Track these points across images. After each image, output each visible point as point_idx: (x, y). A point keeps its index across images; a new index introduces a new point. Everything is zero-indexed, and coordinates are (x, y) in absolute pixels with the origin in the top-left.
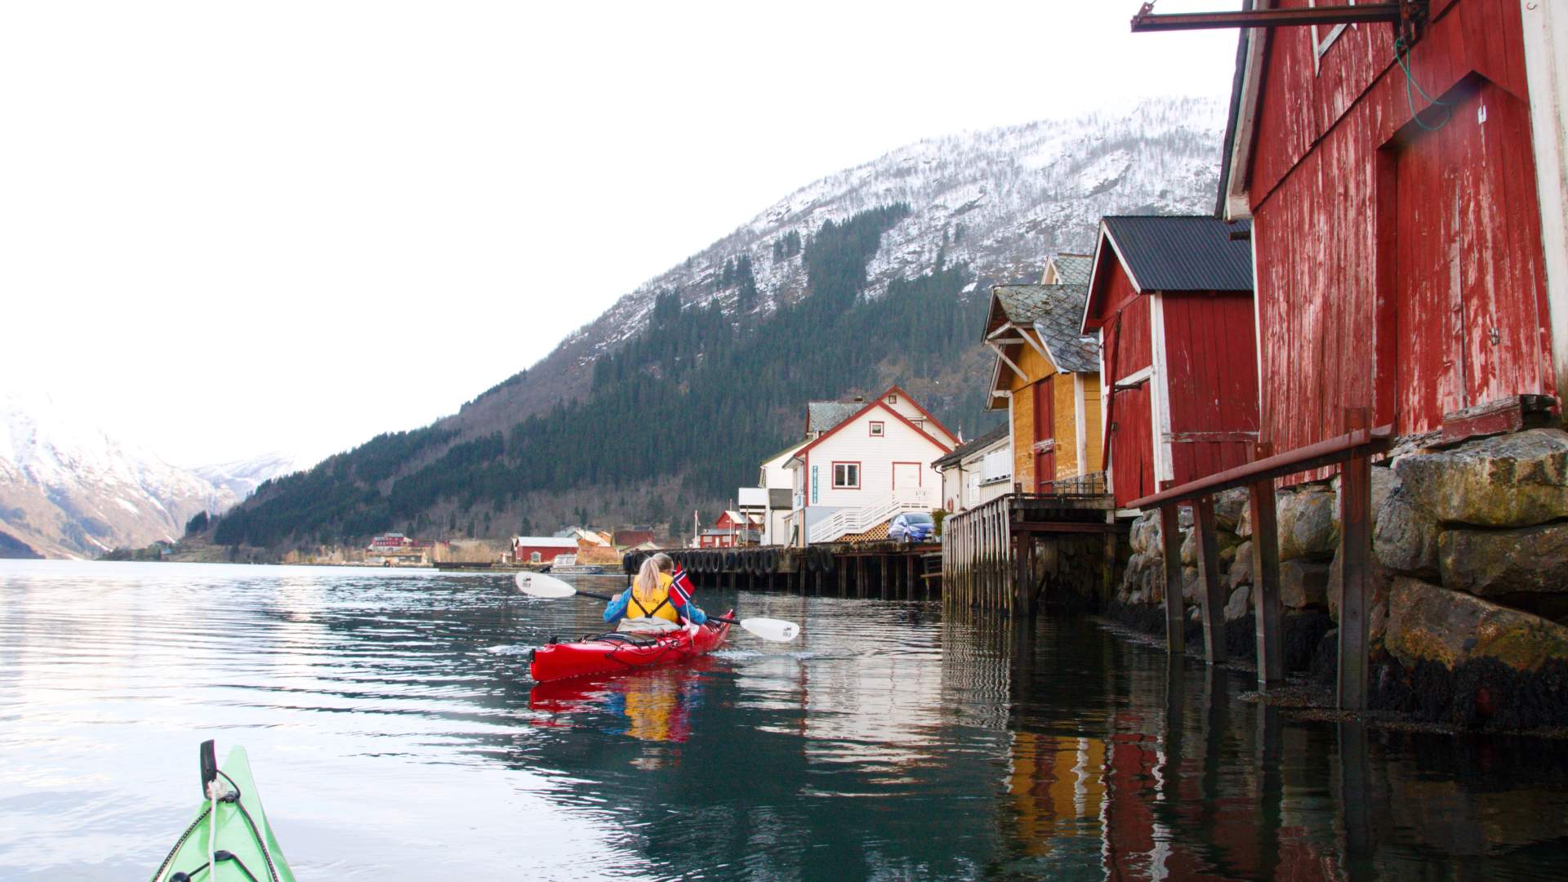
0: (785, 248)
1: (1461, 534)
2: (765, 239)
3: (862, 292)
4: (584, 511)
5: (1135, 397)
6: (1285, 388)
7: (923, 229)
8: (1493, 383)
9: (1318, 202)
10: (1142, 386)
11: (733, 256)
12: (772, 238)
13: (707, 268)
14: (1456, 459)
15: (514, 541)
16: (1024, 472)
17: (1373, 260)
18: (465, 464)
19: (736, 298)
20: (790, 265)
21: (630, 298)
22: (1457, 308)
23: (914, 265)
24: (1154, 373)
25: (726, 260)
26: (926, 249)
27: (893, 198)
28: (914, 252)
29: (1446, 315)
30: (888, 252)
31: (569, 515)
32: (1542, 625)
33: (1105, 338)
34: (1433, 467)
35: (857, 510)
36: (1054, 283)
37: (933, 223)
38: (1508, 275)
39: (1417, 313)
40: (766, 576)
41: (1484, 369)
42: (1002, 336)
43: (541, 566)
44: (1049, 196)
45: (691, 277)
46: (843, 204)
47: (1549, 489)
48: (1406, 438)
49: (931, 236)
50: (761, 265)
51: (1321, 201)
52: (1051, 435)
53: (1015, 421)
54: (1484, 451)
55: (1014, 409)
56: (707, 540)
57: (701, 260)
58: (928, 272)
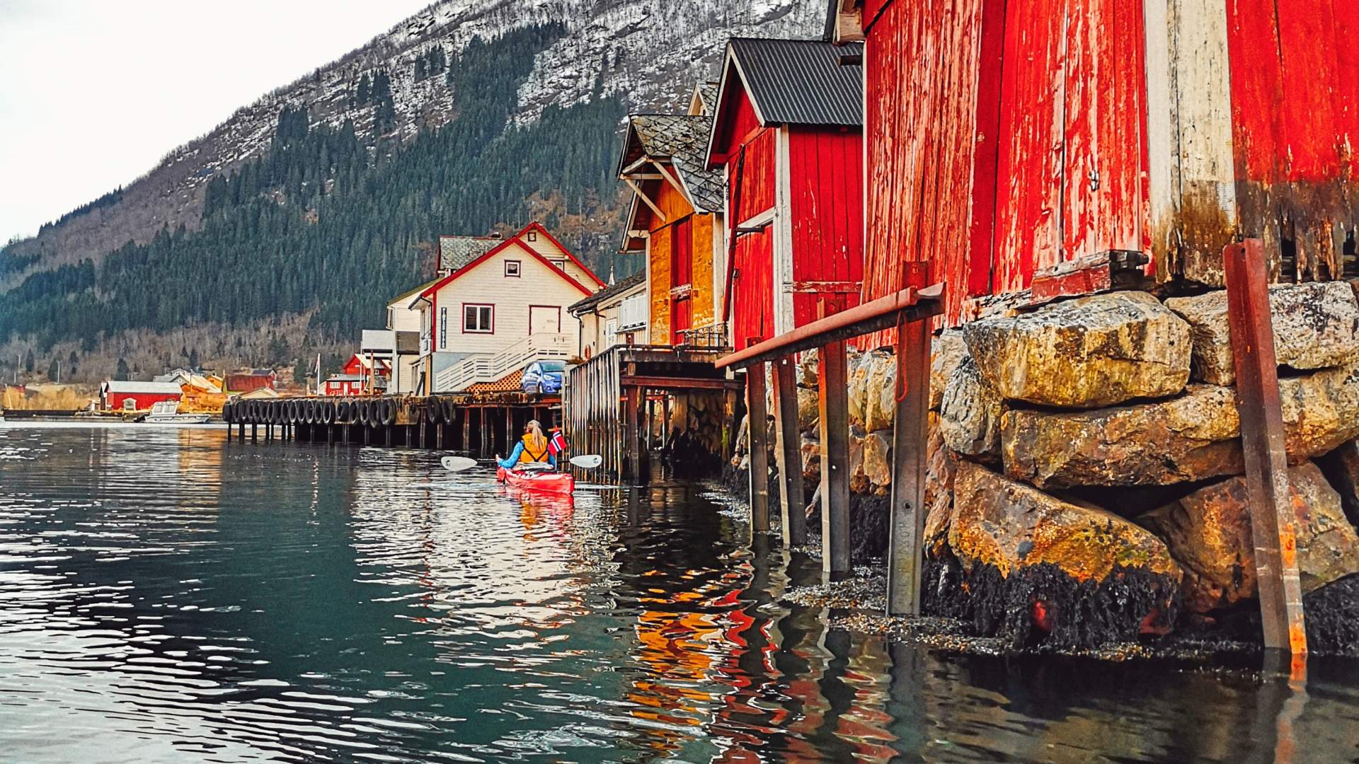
0: (428, 65)
1: (1025, 415)
2: (405, 53)
3: (513, 118)
4: (193, 352)
5: (758, 241)
6: (886, 235)
7: (581, 52)
8: (1091, 234)
9: (927, 20)
10: (764, 229)
11: (369, 71)
12: (413, 53)
13: (339, 83)
14: (1019, 326)
15: (104, 385)
16: (661, 319)
17: (975, 88)
18: (45, 295)
19: (372, 119)
20: (433, 85)
21: (247, 112)
22: (1058, 147)
23: (570, 91)
24: (777, 215)
25: (360, 75)
26: (584, 74)
27: (548, 17)
28: (570, 77)
29: (1047, 155)
30: (542, 75)
31: (175, 357)
32: (1110, 527)
33: (730, 174)
34: (997, 334)
35: (489, 357)
36: (701, 114)
37: (592, 46)
38: (1112, 108)
39: (1018, 152)
40: (382, 428)
41: (1082, 218)
42: (638, 170)
43: (134, 415)
44: (718, 21)
45: (320, 91)
46: (494, 18)
47: (1125, 365)
48: (999, 296)
49: (589, 60)
50: (400, 82)
51: (930, 19)
52: (689, 280)
53: (652, 263)
54: (1052, 317)
55: (651, 251)
56: (335, 386)
57: (331, 73)
58: (585, 99)
